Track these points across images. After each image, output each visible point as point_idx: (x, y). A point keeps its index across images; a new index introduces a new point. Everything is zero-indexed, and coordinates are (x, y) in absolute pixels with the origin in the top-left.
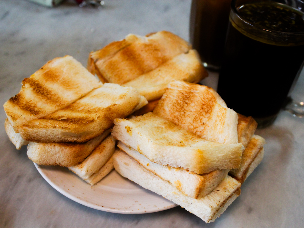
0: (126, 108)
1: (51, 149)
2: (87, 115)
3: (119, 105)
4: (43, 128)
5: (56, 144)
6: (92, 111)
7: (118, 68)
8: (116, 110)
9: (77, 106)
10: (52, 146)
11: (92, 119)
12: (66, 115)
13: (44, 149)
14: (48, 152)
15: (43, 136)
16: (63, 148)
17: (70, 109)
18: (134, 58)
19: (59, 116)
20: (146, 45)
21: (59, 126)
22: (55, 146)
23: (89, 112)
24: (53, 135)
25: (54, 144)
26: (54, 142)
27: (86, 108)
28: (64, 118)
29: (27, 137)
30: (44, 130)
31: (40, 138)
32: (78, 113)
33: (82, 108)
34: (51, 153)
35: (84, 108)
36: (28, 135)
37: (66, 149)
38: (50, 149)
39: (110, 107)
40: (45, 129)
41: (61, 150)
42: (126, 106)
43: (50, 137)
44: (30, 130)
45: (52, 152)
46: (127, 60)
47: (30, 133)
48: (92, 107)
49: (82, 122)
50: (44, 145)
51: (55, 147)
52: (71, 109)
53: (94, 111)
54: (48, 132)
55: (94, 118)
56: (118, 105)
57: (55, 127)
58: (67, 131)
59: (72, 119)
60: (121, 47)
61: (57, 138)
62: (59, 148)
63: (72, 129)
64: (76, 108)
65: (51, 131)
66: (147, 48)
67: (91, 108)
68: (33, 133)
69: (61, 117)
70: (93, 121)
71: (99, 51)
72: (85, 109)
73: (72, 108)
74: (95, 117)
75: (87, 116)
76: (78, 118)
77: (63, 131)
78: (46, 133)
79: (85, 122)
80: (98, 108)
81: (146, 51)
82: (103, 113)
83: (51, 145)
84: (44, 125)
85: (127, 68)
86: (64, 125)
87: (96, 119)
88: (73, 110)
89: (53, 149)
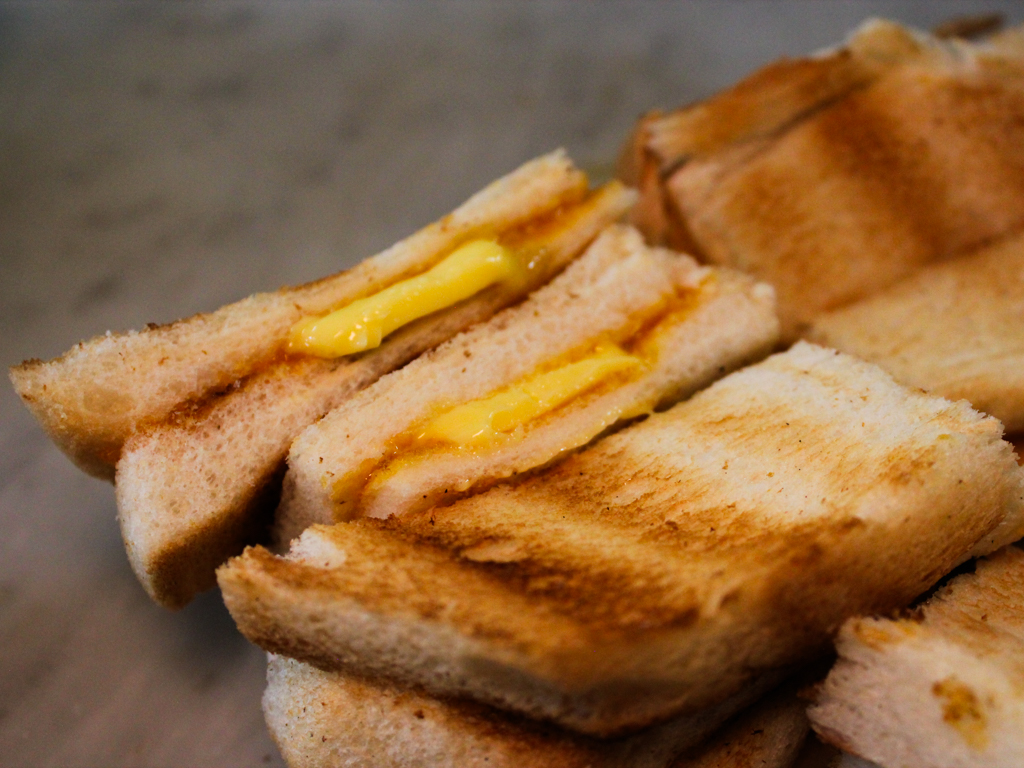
0: (918, 550)
1: (398, 727)
2: (656, 557)
3: (881, 529)
4: (361, 599)
5: (434, 705)
6: (692, 527)
7: (799, 219)
8: (855, 562)
9: (604, 475)
10: (403, 715)
11: (681, 604)
12: (522, 525)
13: (355, 718)
14: (374, 741)
15: (355, 644)
16: (470, 739)
17: (560, 485)
18: (891, 163)
19: (483, 526)
20: (961, 92)
21: (458, 607)
22: (420, 715)
23: (672, 533)
24: (413, 657)
25: (419, 703)
26: (420, 689)
27: (658, 499)
28: (504, 553)
29: (258, 631)
30: (362, 617)
31: (337, 649)
32: (598, 529)
33: (632, 492)
34: (390, 751)
35: (647, 496)
36: (269, 619)
37: (487, 749)
38: (387, 727)
39: (820, 529)
40: (371, 611)
41: (453, 750)
42: (923, 538)
43: (399, 661)
44: (283, 593)
45: (397, 748)
46: (852, 171)
47: (279, 616)
48: (697, 496)
49: (610, 613)
50: (358, 696)
51: (417, 721)
52: (566, 491)
53: (707, 532)
54: (385, 632)
55: (700, 597)
56: (869, 531)
57: (430, 613)
58: (505, 655)
59: (551, 572)
60: (822, 94)
61: (439, 676)
62: (443, 733)
63: (536, 655)
64: (598, 484)
65: (404, 631)
66: (969, 108)
67: (692, 508)
68: (295, 618)
69: (493, 539)
70: (687, 618)
71: (700, 113)
72: (649, 502)
73: (570, 483)
74: (707, 594)
75: (656, 571)
76: (594, 571)
77: (477, 647)
78: (372, 633)
79: (634, 616)
80: (734, 516)
81: (962, 128)
82: (764, 571)
83: (397, 703)
84: (368, 578)
85: (846, 220)
86: (495, 607)
87: (711, 606)
88: (574, 498)
89: (406, 733)
